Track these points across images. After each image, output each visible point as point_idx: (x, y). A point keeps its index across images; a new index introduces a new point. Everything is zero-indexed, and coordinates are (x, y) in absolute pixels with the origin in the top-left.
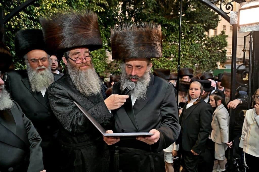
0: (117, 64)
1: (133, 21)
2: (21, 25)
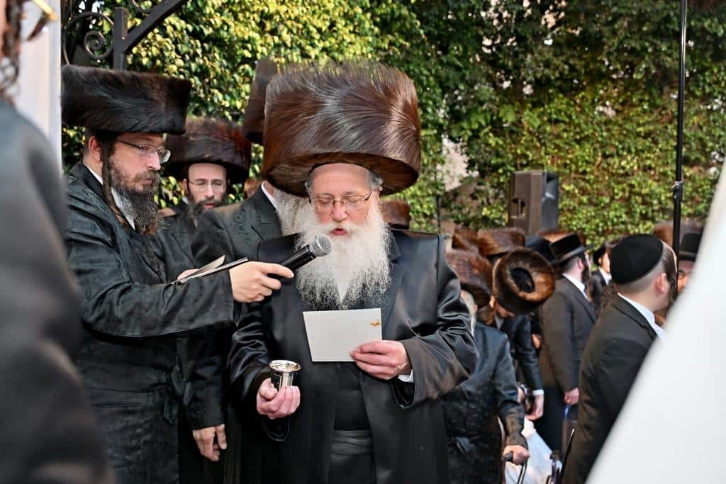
0: (482, 188)
1: (549, 26)
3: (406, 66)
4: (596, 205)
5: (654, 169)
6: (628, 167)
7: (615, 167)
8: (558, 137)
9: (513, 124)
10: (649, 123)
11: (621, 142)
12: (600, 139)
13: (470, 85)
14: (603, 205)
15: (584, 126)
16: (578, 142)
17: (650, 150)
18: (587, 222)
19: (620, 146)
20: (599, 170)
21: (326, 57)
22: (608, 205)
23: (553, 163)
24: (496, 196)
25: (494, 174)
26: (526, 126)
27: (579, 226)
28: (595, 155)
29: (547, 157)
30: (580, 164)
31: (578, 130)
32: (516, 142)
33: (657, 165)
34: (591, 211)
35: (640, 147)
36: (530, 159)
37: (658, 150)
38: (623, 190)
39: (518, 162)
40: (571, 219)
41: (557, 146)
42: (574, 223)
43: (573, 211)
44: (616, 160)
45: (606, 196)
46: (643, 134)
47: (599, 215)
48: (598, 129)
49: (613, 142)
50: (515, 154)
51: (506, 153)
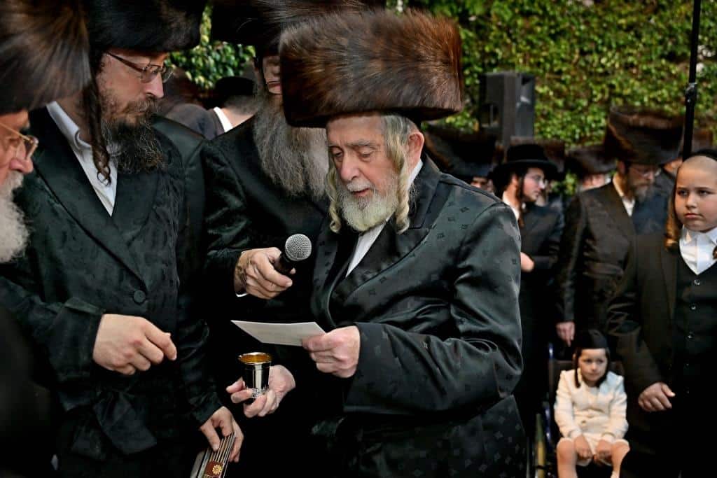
4: (572, 109)
5: (637, 67)
6: (609, 65)
7: (595, 65)
8: (531, 31)
9: (480, 17)
10: (631, 14)
11: (600, 37)
12: (577, 33)
14: (580, 108)
15: (560, 19)
16: (553, 37)
17: (632, 45)
18: (563, 128)
19: (600, 42)
20: (576, 69)
22: (585, 109)
23: (525, 61)
26: (494, 19)
27: (553, 133)
28: (573, 52)
29: (519, 55)
30: (555, 62)
31: (553, 23)
32: (483, 38)
33: (640, 62)
34: (567, 115)
35: (621, 42)
36: (499, 57)
37: (641, 45)
38: (603, 91)
39: (486, 61)
40: (545, 125)
41: (529, 43)
42: (548, 129)
43: (547, 116)
44: (596, 57)
45: (583, 98)
46: (624, 27)
47: (575, 120)
48: (576, 22)
49: (592, 36)
50: (483, 52)
51: (473, 51)
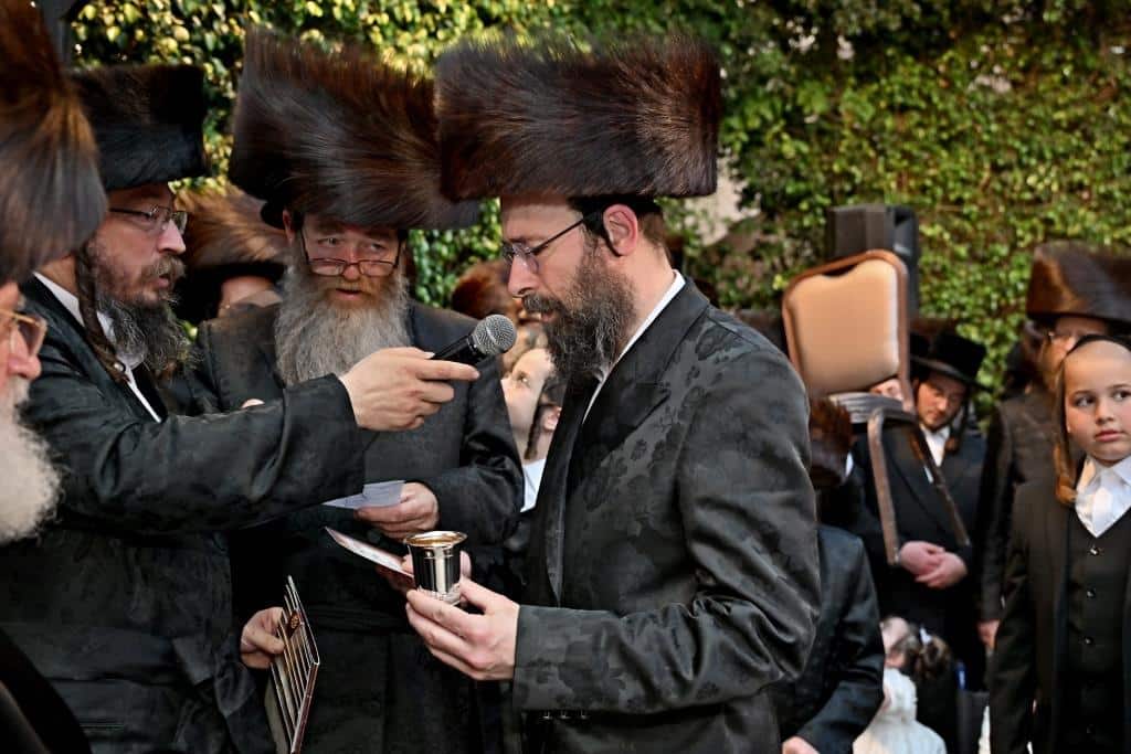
0: (772, 239)
2: (155, 17)
3: (619, 18)
4: (983, 261)
5: (1089, 188)
6: (1040, 187)
7: (1017, 188)
8: (908, 136)
9: (823, 116)
10: (1074, 102)
11: (1025, 141)
12: (986, 137)
13: (741, 47)
14: (996, 259)
15: (955, 115)
16: (945, 144)
17: (1079, 153)
18: (970, 292)
19: (1024, 149)
20: (986, 196)
21: (467, 8)
22: (1006, 260)
23: (900, 185)
24: (796, 255)
25: (793, 212)
26: (847, 119)
27: (953, 301)
28: (979, 167)
29: (889, 176)
30: (951, 185)
31: (944, 122)
32: (831, 150)
33: (1093, 181)
34: (975, 272)
35: (1061, 149)
36: (858, 181)
37: (1094, 153)
38: (1033, 230)
39: (836, 187)
40: (939, 289)
41: (906, 155)
42: (945, 295)
43: (942, 274)
44: (1018, 174)
45: (1002, 244)
46: (1064, 124)
47: (989, 278)
48: (982, 119)
49: (1010, 141)
50: (829, 172)
51: (813, 172)
